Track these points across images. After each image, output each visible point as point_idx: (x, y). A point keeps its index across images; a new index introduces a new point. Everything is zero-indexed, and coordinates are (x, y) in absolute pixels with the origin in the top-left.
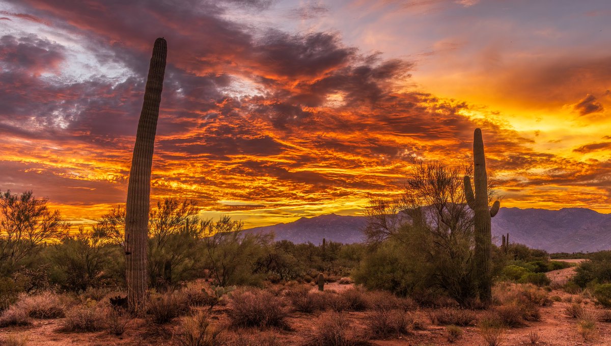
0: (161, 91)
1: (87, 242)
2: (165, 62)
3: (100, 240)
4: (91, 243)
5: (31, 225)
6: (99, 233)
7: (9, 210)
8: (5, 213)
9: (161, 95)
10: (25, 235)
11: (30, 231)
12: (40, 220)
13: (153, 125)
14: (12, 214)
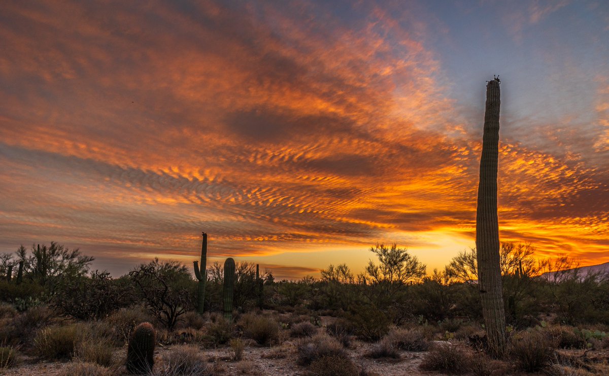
0: (499, 129)
1: (440, 281)
2: (500, 101)
3: (450, 279)
4: (443, 282)
5: (399, 269)
6: (449, 273)
7: (384, 257)
8: (381, 260)
9: (499, 133)
10: (395, 277)
11: (398, 273)
12: (405, 263)
13: (494, 163)
14: (386, 260)
